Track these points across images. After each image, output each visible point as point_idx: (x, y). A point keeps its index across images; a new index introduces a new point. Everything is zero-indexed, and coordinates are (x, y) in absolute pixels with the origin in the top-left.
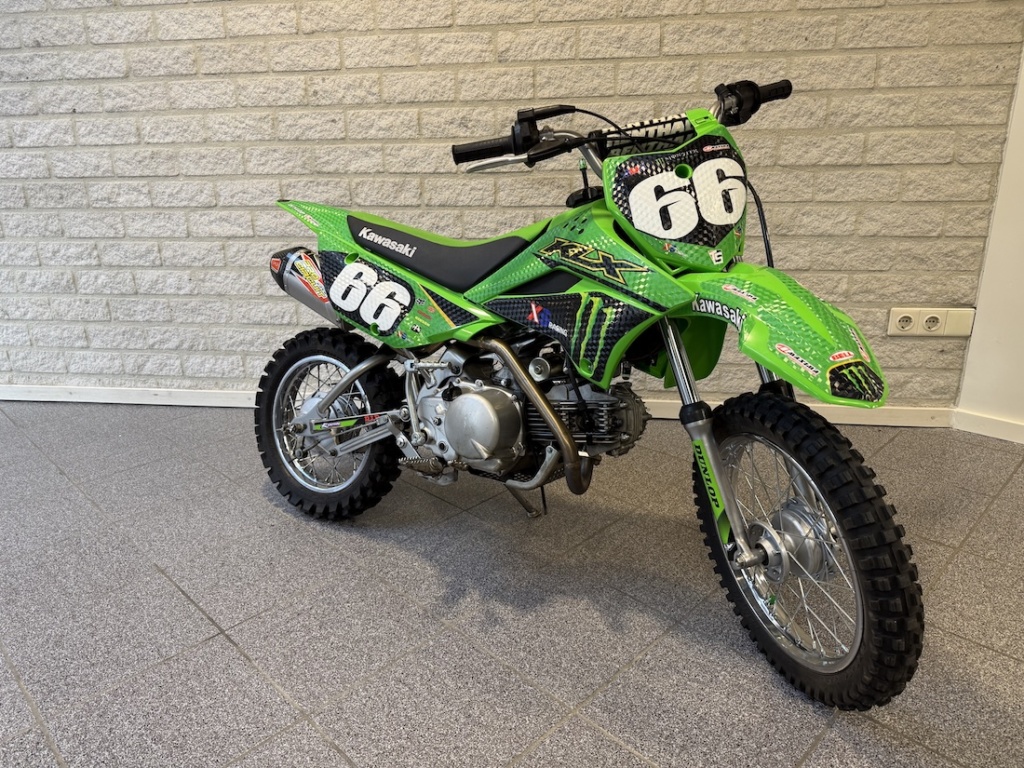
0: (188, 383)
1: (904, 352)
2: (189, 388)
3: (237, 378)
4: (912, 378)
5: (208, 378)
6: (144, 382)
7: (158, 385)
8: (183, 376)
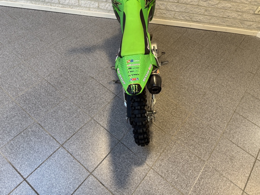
0: (61, 6)
1: (256, 18)
2: (61, 7)
3: (76, 6)
4: (254, 24)
5: (67, 5)
6: (46, 4)
7: (51, 6)
8: (59, 3)
